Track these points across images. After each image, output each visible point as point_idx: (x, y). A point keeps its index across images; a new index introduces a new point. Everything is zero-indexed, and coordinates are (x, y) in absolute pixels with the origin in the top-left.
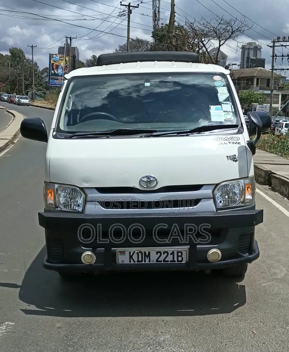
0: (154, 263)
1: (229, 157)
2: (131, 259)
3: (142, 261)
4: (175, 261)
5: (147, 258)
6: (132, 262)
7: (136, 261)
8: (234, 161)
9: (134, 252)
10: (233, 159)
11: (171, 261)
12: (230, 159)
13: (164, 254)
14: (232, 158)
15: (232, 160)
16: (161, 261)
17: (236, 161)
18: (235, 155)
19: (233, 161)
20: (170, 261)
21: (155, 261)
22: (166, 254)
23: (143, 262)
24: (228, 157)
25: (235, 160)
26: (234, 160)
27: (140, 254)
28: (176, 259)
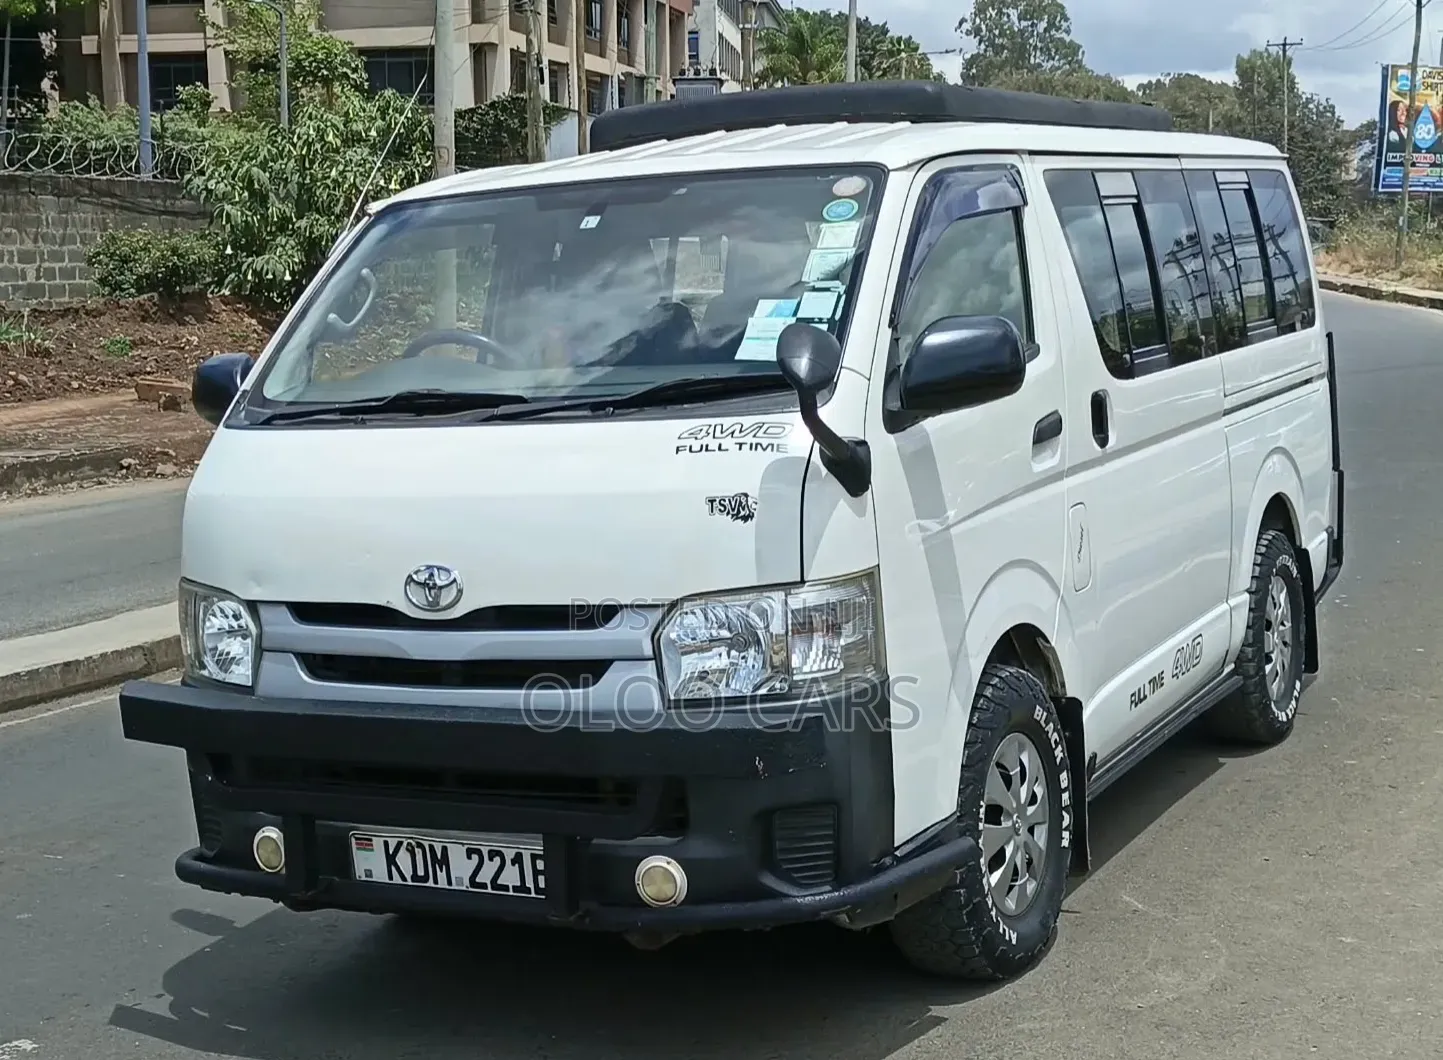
0: (464, 888)
1: (718, 500)
2: (393, 868)
3: (425, 878)
4: (528, 891)
5: (441, 871)
6: (397, 879)
7: (409, 878)
8: (737, 518)
9: (400, 844)
10: (733, 510)
11: (515, 889)
12: (722, 509)
13: (491, 859)
14: (729, 507)
15: (728, 513)
16: (484, 886)
17: (745, 518)
18: (746, 495)
19: (733, 516)
20: (514, 887)
21: (467, 882)
22: (497, 860)
23: (430, 883)
24: (712, 501)
25: (742, 513)
26: (739, 512)
27: (418, 852)
28: (530, 884)
